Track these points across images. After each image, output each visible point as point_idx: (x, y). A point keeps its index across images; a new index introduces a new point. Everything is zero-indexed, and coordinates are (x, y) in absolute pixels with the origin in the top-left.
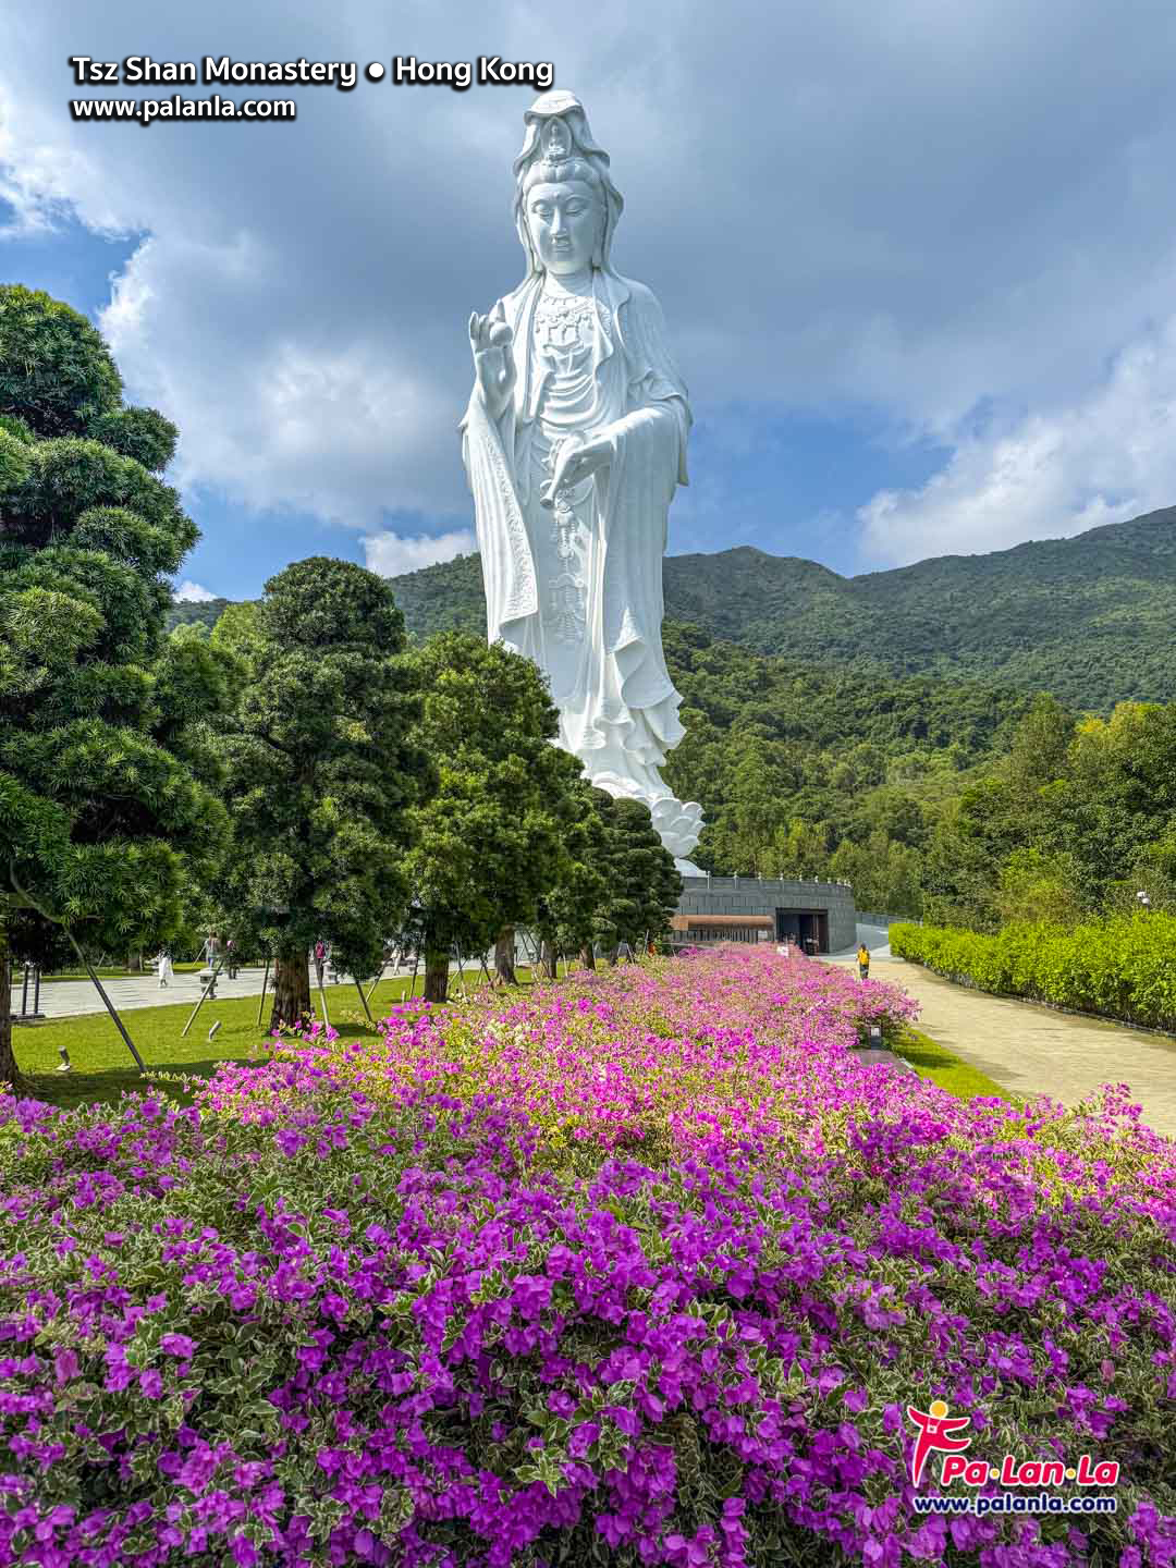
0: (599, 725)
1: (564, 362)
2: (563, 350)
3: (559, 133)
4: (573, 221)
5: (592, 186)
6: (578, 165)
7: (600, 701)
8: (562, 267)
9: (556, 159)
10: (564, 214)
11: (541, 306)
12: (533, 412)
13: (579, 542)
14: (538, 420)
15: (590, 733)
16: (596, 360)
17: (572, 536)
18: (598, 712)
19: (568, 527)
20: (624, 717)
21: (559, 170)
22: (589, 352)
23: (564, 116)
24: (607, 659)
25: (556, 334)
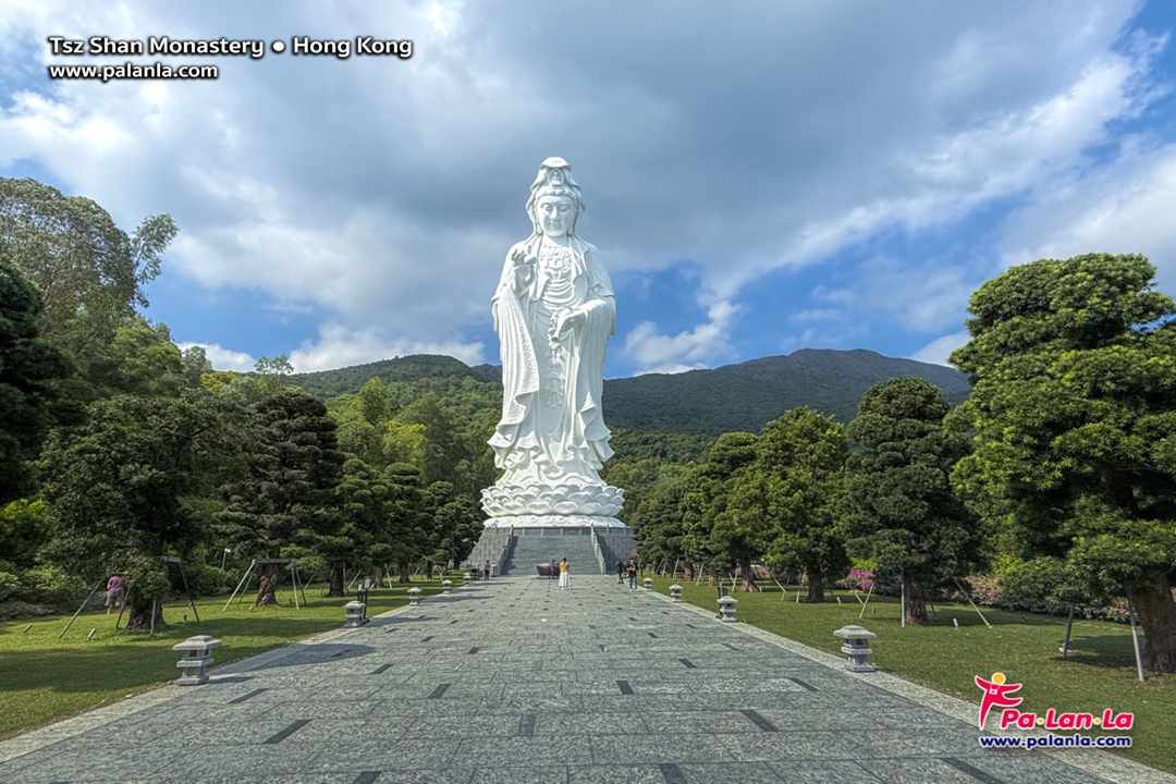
0: (570, 448)
1: (556, 275)
2: (556, 270)
3: (558, 175)
4: (563, 214)
5: (573, 199)
6: (567, 190)
7: (571, 436)
8: (555, 233)
9: (555, 186)
10: (559, 210)
11: (542, 248)
12: (538, 295)
13: (561, 357)
14: (541, 300)
15: (565, 452)
16: (574, 275)
17: (558, 355)
18: (570, 442)
19: (556, 351)
20: (584, 445)
21: (558, 191)
22: (569, 272)
23: (561, 168)
24: (575, 416)
25: (552, 264)
